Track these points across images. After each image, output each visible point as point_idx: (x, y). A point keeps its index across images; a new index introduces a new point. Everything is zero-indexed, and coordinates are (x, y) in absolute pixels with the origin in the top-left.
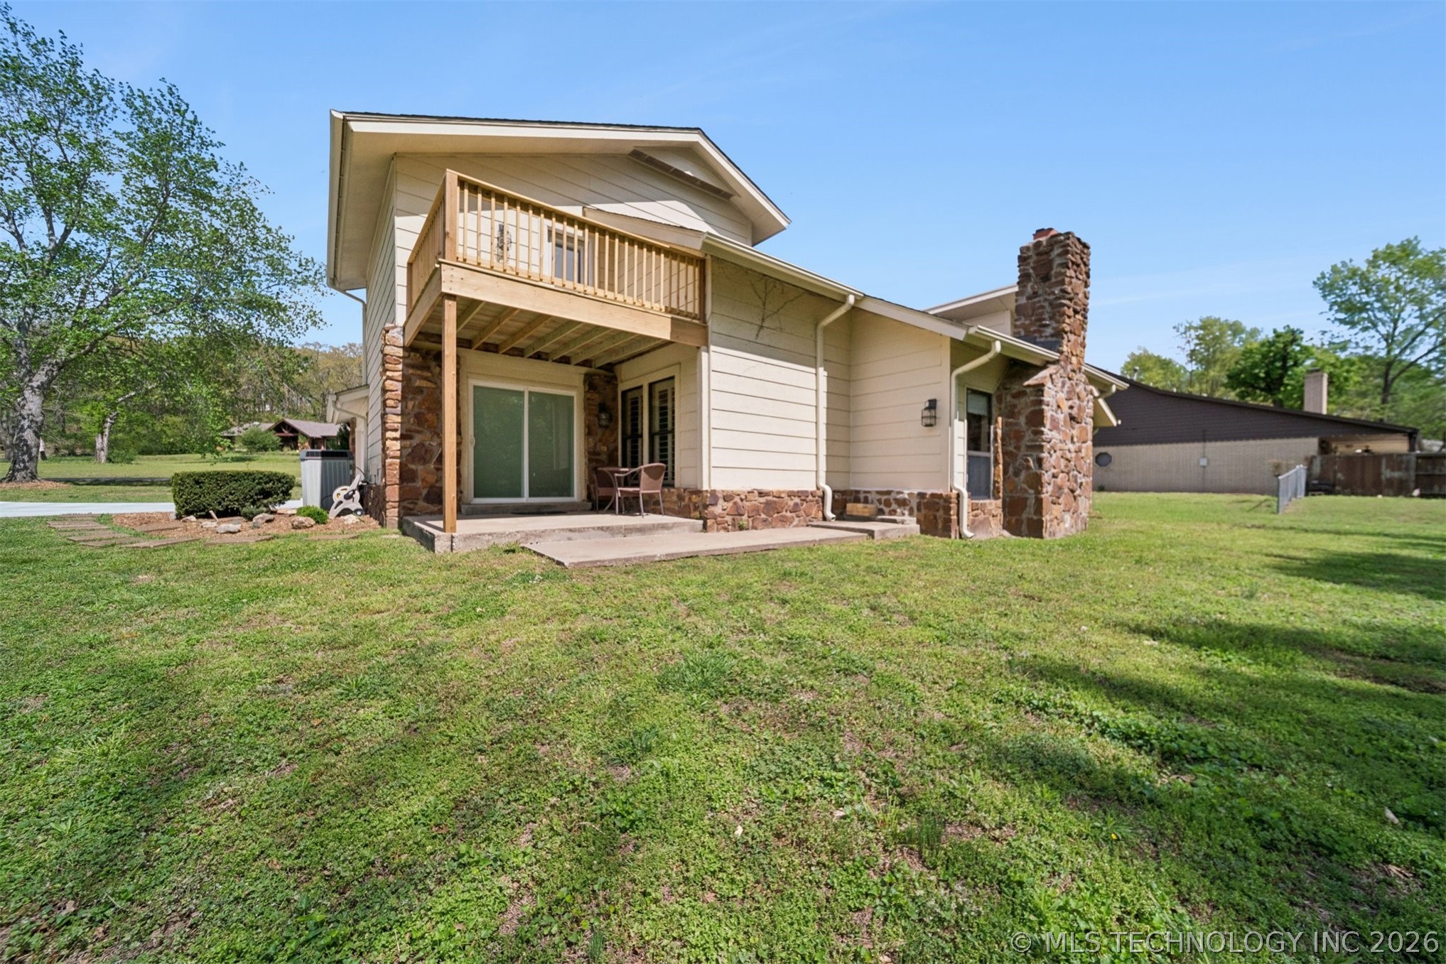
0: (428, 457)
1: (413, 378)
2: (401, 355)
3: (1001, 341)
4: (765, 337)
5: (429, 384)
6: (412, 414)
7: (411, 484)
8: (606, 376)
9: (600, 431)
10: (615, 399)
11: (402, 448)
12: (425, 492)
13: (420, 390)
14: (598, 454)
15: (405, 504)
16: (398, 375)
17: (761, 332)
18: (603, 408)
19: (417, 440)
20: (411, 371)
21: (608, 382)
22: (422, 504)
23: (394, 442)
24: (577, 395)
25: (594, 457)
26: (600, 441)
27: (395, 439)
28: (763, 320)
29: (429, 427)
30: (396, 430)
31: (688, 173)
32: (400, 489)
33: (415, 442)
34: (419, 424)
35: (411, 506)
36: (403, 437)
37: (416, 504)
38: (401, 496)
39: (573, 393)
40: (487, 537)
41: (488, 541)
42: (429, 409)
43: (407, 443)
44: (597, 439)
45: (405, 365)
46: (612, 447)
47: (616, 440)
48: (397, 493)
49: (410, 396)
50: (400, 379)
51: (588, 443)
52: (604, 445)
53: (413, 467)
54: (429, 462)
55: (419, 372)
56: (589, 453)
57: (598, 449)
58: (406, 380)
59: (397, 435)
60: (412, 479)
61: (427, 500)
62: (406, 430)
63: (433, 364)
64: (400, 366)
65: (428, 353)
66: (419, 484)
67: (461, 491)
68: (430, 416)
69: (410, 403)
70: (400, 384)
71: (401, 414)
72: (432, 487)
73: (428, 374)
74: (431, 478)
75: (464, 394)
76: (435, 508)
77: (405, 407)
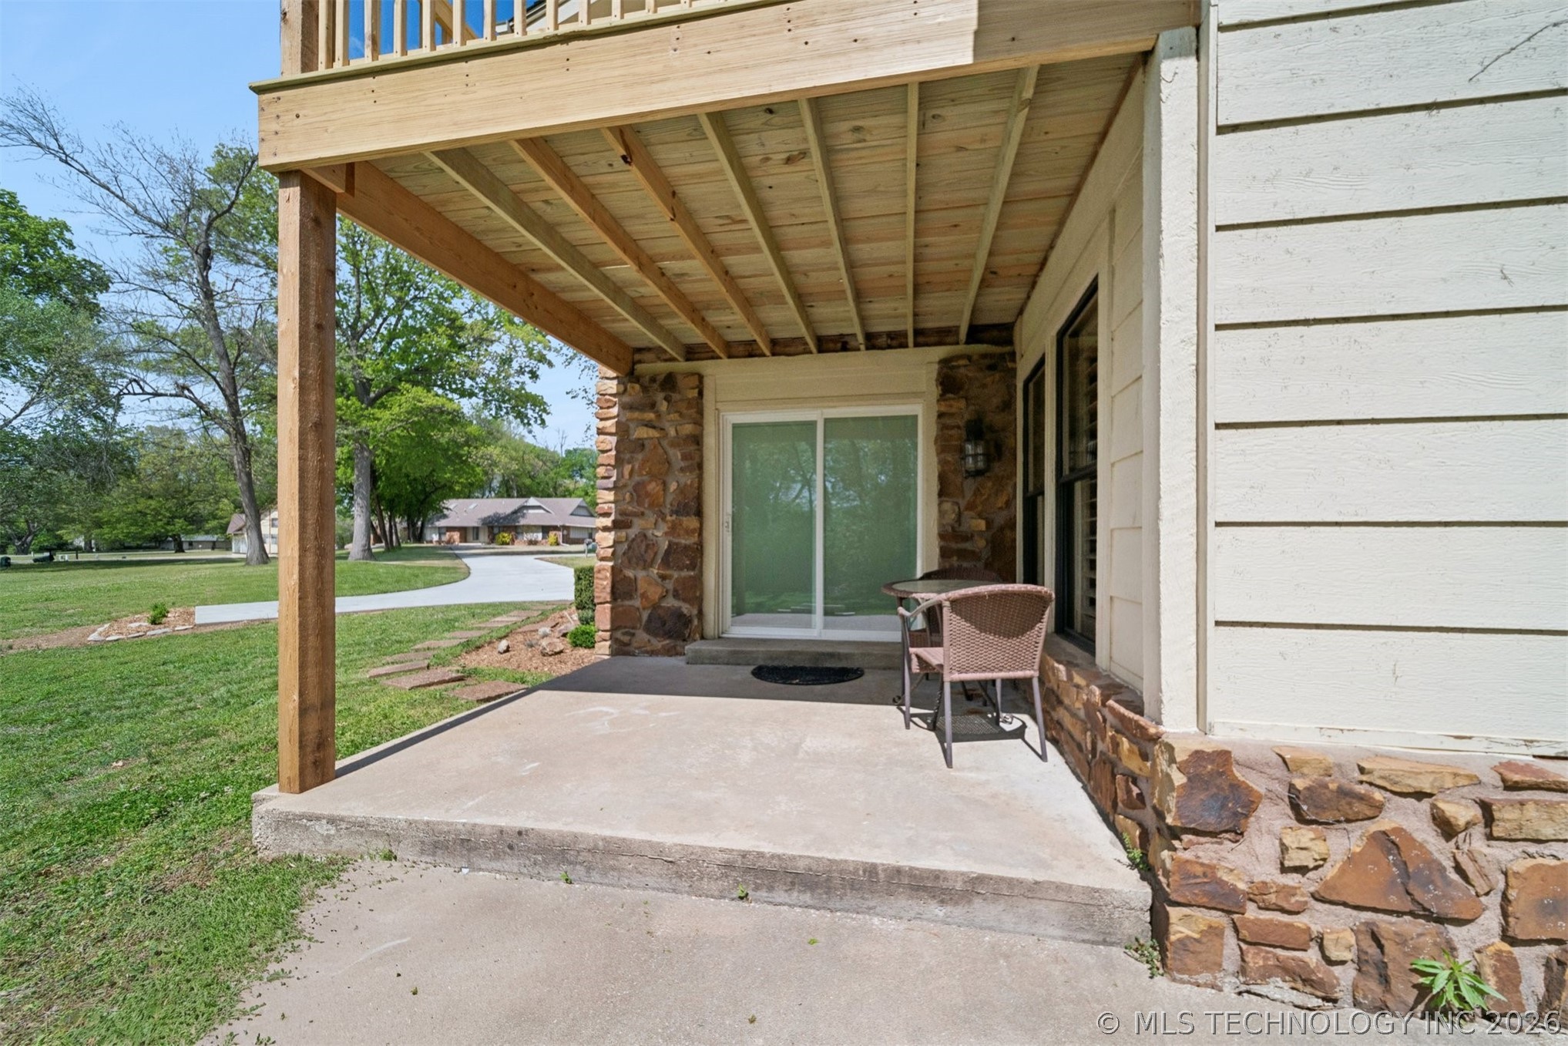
0: (649, 556)
1: (632, 425)
2: (614, 391)
5: (653, 433)
6: (630, 488)
7: (627, 603)
8: (984, 356)
9: (970, 485)
10: (1008, 405)
11: (616, 543)
12: (645, 616)
13: (641, 445)
14: (968, 537)
15: (619, 635)
16: (612, 424)
18: (976, 430)
19: (638, 525)
20: (629, 414)
21: (992, 368)
22: (642, 636)
23: (606, 534)
24: (922, 410)
25: (954, 546)
26: (971, 506)
27: (605, 529)
29: (651, 505)
30: (606, 515)
32: (612, 609)
33: (633, 532)
34: (640, 503)
35: (626, 639)
36: (617, 525)
37: (633, 635)
38: (613, 621)
39: (915, 408)
40: (323, 828)
41: (328, 839)
42: (653, 477)
43: (623, 534)
44: (963, 503)
45: (624, 407)
46: (1000, 519)
47: (1010, 503)
48: (608, 616)
49: (627, 456)
50: (613, 430)
51: (942, 514)
52: (980, 516)
53: (630, 573)
54: (651, 565)
55: (636, 415)
56: (942, 536)
57: (964, 528)
58: (622, 430)
59: (610, 521)
60: (629, 595)
61: (648, 629)
62: (621, 513)
63: (660, 396)
64: (615, 411)
65: (653, 380)
66: (637, 603)
67: (701, 614)
68: (653, 487)
69: (627, 468)
70: (614, 440)
71: (615, 488)
72: (655, 607)
73: (651, 416)
74: (654, 593)
75: (709, 441)
76: (658, 643)
77: (620, 476)
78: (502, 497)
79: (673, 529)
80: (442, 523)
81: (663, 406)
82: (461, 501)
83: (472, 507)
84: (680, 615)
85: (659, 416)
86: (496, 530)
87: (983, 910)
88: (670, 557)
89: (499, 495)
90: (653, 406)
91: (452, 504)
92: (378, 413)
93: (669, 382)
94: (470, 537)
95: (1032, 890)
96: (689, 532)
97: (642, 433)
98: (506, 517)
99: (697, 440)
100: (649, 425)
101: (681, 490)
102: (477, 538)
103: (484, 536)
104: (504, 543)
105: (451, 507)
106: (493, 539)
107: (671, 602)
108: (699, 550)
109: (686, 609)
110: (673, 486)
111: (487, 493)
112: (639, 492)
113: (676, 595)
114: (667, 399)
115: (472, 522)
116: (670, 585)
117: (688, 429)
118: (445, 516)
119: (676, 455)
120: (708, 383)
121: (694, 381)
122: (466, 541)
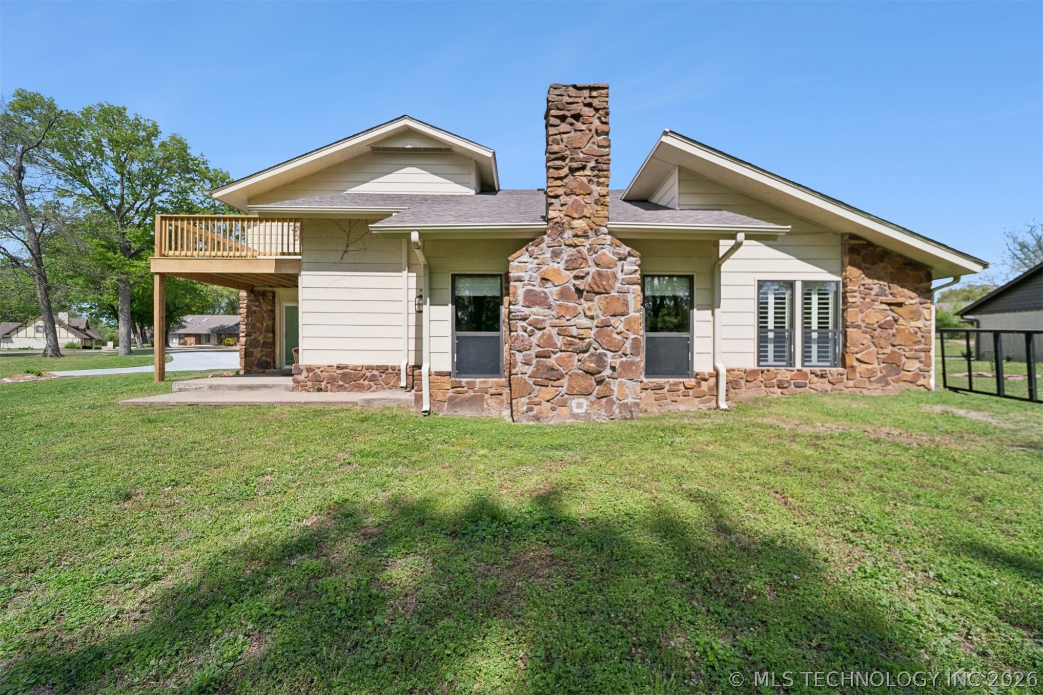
0: (257, 345)
1: (251, 306)
2: (246, 296)
3: (418, 231)
4: (349, 258)
5: (258, 309)
6: (251, 325)
7: (250, 359)
11: (246, 341)
12: (256, 362)
13: (254, 312)
15: (247, 368)
16: (244, 306)
17: (346, 254)
19: (254, 336)
20: (251, 303)
22: (255, 368)
23: (243, 338)
28: (347, 246)
29: (258, 330)
30: (243, 332)
31: (409, 147)
32: (246, 360)
33: (252, 338)
34: (254, 329)
35: (249, 369)
36: (246, 336)
37: (252, 368)
38: (246, 364)
42: (258, 321)
43: (249, 338)
45: (249, 300)
48: (244, 362)
49: (250, 315)
53: (251, 350)
54: (258, 347)
55: (253, 303)
58: (248, 307)
59: (244, 334)
60: (251, 356)
61: (257, 366)
62: (248, 332)
63: (260, 298)
64: (246, 301)
65: (258, 293)
66: (253, 359)
67: (274, 362)
68: (258, 324)
69: (250, 319)
70: (246, 310)
71: (246, 324)
72: (259, 359)
73: (257, 304)
74: (259, 355)
75: (277, 311)
76: (260, 370)
77: (248, 321)
78: (230, 314)
79: (265, 337)
80: (182, 331)
81: (262, 301)
82: (196, 316)
83: (205, 320)
84: (267, 362)
85: (260, 304)
86: (223, 336)
87: (274, 389)
88: (265, 344)
89: (227, 313)
90: (258, 301)
91: (189, 318)
92: (136, 263)
93: (264, 294)
94: (203, 340)
95: (280, 386)
96: (270, 338)
97: (254, 308)
98: (230, 328)
99: (273, 311)
100: (257, 306)
101: (267, 326)
102: (208, 341)
103: (214, 340)
104: (229, 345)
105: (188, 320)
106: (220, 342)
107: (264, 358)
108: (274, 343)
109: (269, 360)
110: (265, 324)
111: (217, 311)
112: (254, 326)
113: (266, 356)
114: (263, 299)
115: (204, 331)
116: (264, 353)
117: (269, 308)
118: (184, 327)
119: (265, 315)
120: (277, 294)
121: (271, 294)
122: (200, 343)
